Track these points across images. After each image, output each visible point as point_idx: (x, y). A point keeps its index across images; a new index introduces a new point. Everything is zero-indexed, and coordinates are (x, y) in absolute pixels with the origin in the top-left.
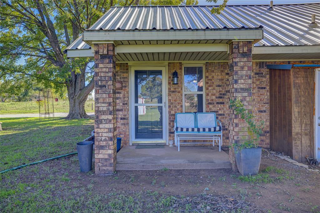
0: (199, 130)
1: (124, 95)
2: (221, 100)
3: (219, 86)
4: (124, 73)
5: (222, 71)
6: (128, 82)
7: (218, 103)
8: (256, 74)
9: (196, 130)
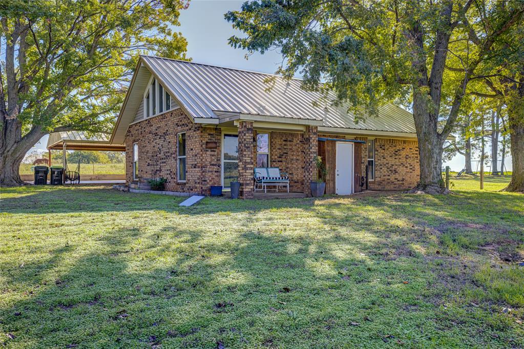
0: (270, 178)
1: (218, 153)
2: (280, 159)
3: (279, 149)
4: (218, 135)
5: (281, 139)
6: (220, 142)
7: (278, 161)
8: (301, 142)
9: (268, 178)
